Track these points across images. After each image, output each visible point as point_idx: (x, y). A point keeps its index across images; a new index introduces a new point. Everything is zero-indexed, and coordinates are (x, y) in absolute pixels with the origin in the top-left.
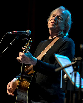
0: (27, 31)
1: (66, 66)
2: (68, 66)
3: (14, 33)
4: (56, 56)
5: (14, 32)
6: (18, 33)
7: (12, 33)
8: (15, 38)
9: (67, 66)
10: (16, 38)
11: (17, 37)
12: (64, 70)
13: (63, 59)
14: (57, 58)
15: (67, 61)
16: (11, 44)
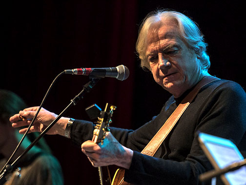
0: (117, 68)
1: (230, 166)
2: (236, 166)
3: (82, 71)
4: (203, 138)
5: (81, 69)
6: (93, 71)
7: (76, 74)
8: (86, 86)
9: (231, 168)
10: (89, 87)
11: (91, 84)
12: (223, 178)
13: (220, 148)
14: (203, 144)
15: (232, 152)
16: (73, 103)
